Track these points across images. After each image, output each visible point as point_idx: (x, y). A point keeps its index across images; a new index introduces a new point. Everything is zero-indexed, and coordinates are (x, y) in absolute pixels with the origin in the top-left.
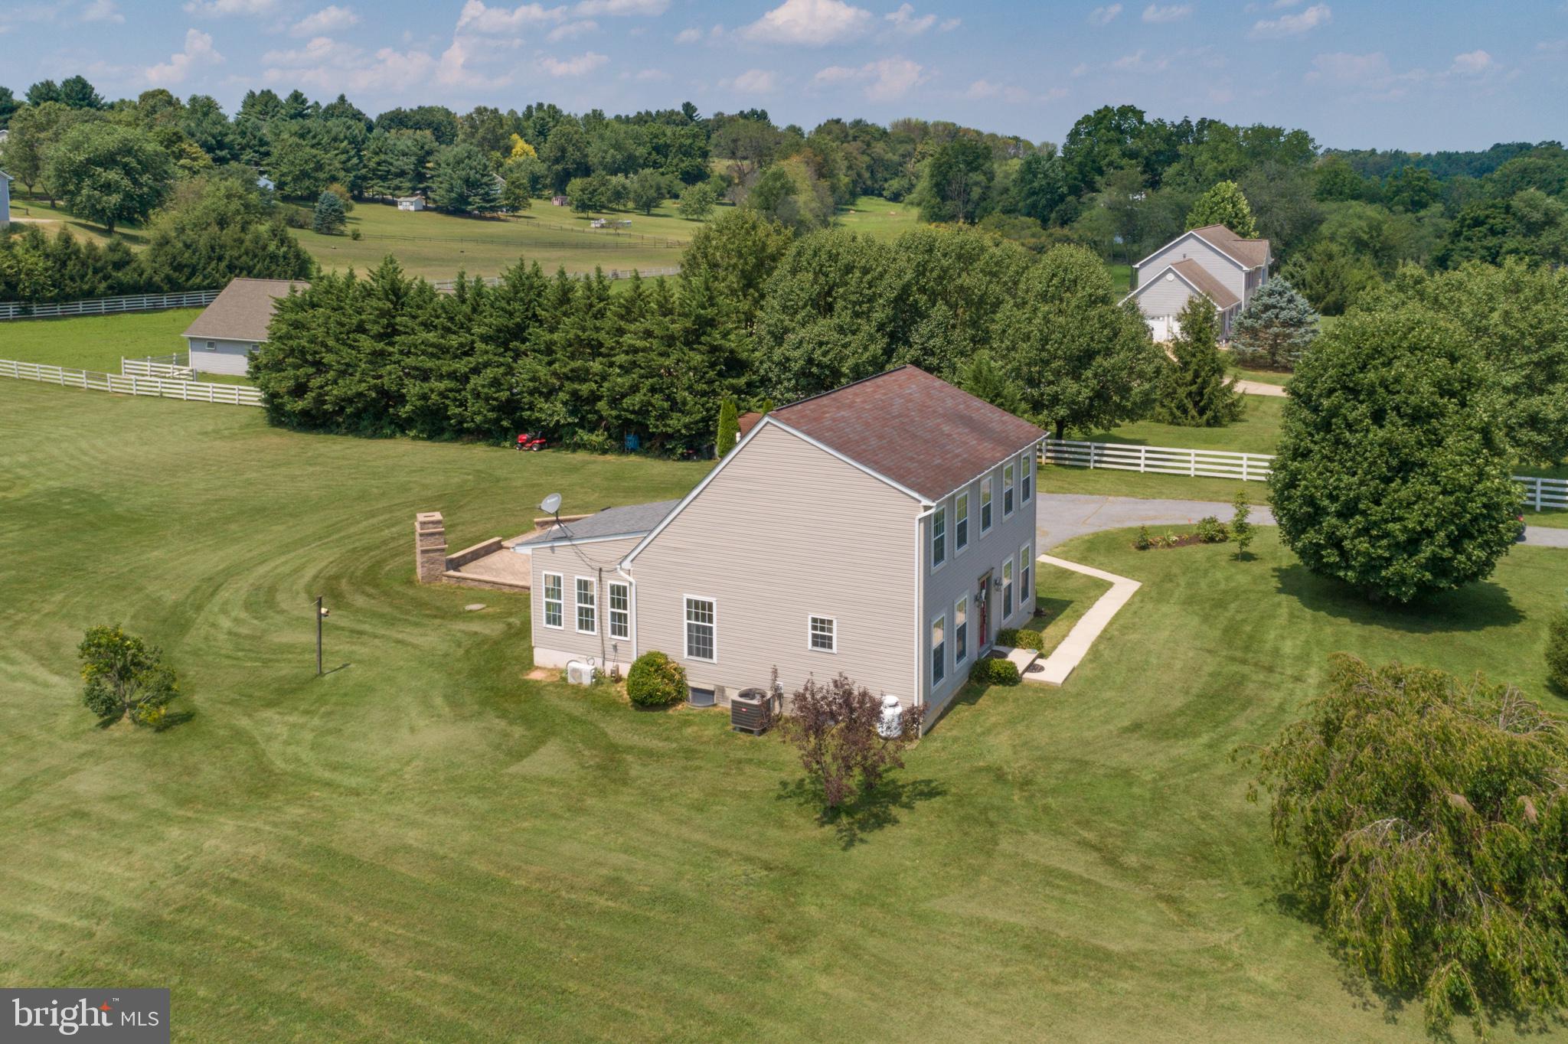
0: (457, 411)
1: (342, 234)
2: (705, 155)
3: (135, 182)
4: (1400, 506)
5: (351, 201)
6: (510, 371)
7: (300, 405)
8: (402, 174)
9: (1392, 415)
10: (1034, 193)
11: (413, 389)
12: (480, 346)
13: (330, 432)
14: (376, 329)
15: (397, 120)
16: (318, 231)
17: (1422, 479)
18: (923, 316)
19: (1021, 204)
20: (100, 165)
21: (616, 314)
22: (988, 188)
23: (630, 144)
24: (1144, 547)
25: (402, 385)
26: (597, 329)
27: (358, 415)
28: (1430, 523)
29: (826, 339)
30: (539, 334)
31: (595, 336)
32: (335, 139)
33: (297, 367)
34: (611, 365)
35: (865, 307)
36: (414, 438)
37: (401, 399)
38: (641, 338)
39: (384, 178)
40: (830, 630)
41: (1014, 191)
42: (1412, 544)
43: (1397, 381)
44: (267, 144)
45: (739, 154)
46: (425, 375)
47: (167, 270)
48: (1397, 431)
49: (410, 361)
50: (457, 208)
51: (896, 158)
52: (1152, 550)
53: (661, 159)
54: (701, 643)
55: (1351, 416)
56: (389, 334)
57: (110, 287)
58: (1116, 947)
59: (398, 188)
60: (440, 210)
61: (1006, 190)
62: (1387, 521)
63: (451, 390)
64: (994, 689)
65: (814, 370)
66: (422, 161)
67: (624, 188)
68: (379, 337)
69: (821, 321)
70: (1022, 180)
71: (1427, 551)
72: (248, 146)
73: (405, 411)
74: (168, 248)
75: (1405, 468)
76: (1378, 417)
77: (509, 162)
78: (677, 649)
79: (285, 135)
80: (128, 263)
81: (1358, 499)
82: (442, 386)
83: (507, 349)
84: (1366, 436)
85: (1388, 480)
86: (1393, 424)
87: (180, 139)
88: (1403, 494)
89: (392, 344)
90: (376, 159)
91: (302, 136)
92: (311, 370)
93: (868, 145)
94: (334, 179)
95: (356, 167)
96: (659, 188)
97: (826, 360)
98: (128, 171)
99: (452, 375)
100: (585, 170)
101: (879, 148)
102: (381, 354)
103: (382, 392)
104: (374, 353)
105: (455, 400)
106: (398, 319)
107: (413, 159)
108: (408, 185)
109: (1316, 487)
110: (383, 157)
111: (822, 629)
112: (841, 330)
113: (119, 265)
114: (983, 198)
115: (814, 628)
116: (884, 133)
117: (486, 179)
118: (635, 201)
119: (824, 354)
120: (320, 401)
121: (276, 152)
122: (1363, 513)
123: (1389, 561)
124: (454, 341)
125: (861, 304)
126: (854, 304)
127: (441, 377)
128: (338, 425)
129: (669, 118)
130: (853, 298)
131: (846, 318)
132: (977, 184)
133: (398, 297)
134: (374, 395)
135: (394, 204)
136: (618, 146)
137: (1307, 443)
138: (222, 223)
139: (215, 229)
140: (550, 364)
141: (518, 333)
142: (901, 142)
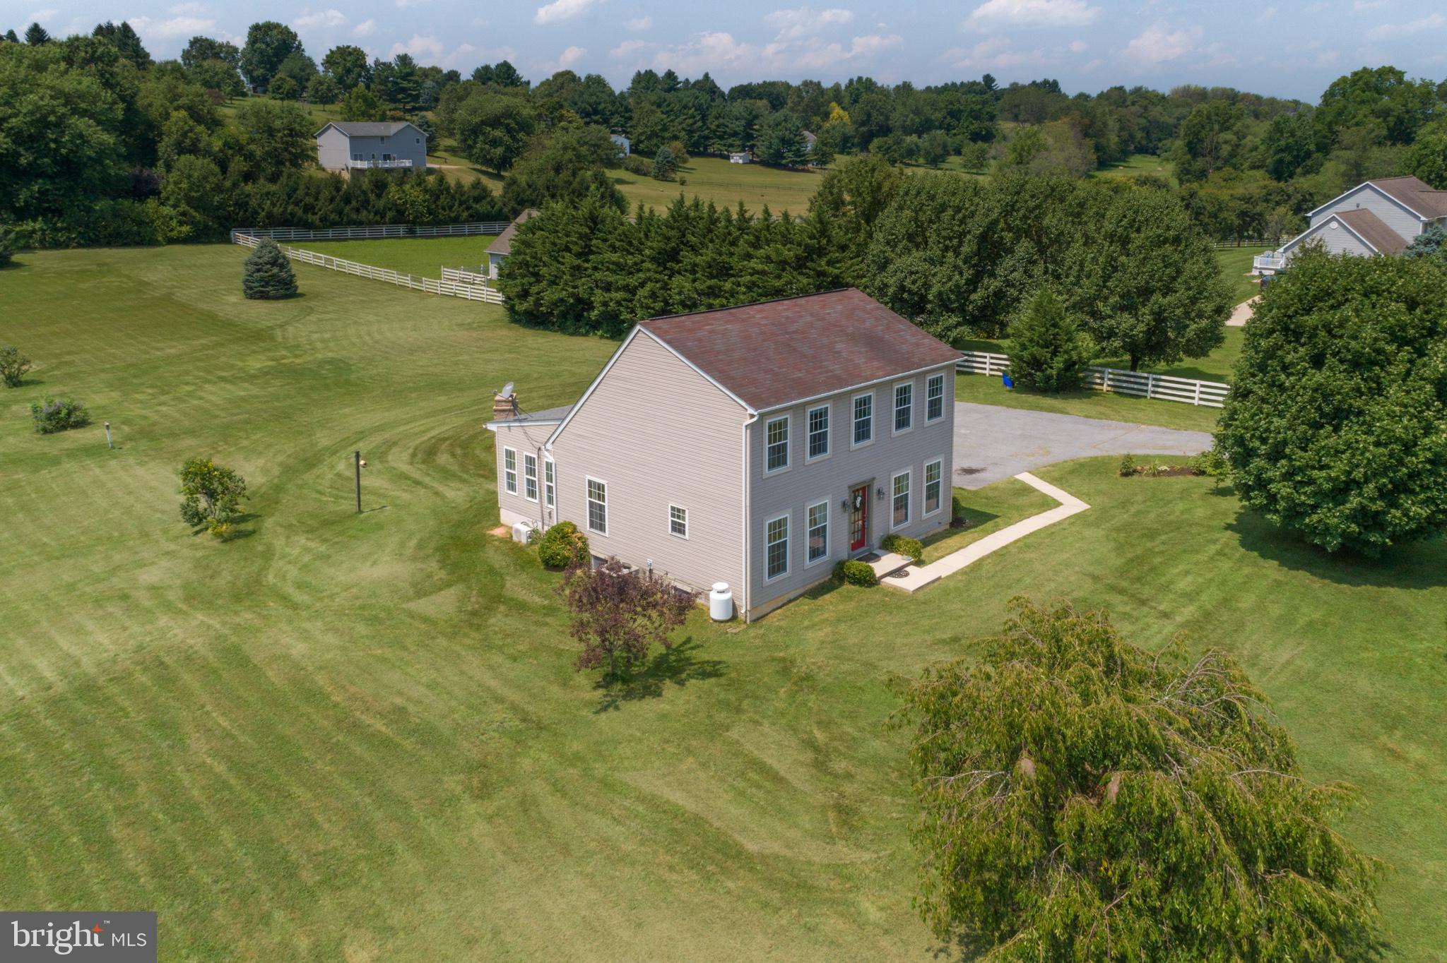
0: (629, 316)
1: (673, 181)
2: (992, 118)
3: (514, 138)
4: (1328, 454)
5: (687, 156)
6: (665, 287)
7: (525, 306)
8: (735, 134)
9: (1330, 360)
10: (1282, 151)
11: (598, 297)
12: (647, 265)
13: (546, 329)
14: (575, 249)
15: (744, 92)
16: (656, 178)
17: (1356, 428)
18: (1010, 251)
19: (1269, 161)
20: (490, 125)
21: (746, 242)
22: (1237, 146)
23: (927, 110)
24: (1127, 474)
25: (591, 294)
26: (732, 254)
27: (564, 315)
28: (1358, 474)
29: (914, 269)
30: (687, 257)
31: (728, 260)
32: (685, 107)
33: (523, 276)
34: (739, 285)
35: (955, 242)
36: (602, 337)
37: (590, 306)
38: (762, 263)
39: (721, 138)
40: (684, 519)
41: (1262, 148)
42: (1340, 492)
43: (1341, 325)
44: (631, 111)
45: (1021, 117)
46: (608, 287)
47: (513, 203)
48: (1334, 377)
49: (598, 275)
50: (774, 162)
51: (1171, 121)
52: (1135, 477)
53: (954, 123)
54: (598, 519)
55: (1288, 359)
56: (585, 253)
57: (471, 216)
58: (751, 847)
59: (731, 145)
60: (765, 163)
61: (1255, 148)
62: (1313, 468)
63: (625, 300)
64: (847, 587)
65: (905, 296)
66: (749, 124)
67: (917, 146)
68: (578, 255)
69: (915, 253)
70: (1270, 139)
71: (1354, 501)
72: (616, 112)
73: (594, 314)
74: (515, 187)
75: (1338, 417)
76: (1318, 361)
77: (827, 125)
78: (583, 523)
79: (644, 104)
80: (484, 198)
81: (1285, 442)
82: (619, 295)
83: (666, 268)
84: (1300, 379)
85: (1317, 426)
86: (1331, 369)
87: (561, 107)
88: (1332, 441)
89: (587, 261)
90: (716, 123)
91: (659, 106)
92: (533, 279)
93: (1146, 108)
94: (676, 138)
95: (700, 129)
96: (945, 146)
97: (915, 288)
98: (509, 131)
99: (626, 288)
100: (885, 130)
101: (1156, 112)
102: (578, 268)
103: (579, 300)
104: (573, 268)
105: (627, 307)
106: (594, 242)
107: (743, 122)
108: (738, 143)
109: (1246, 428)
110: (721, 121)
111: (679, 517)
112: (931, 261)
113: (477, 200)
114: (1232, 155)
115: (673, 515)
116: (1163, 98)
117: (798, 138)
118: (926, 158)
119: (914, 282)
120: (537, 304)
121: (636, 116)
122: (1289, 458)
123: (1314, 508)
124: (630, 260)
125: (951, 239)
126: (945, 238)
127: (618, 289)
128: (553, 324)
129: (970, 88)
130: (944, 233)
131: (936, 251)
132: (1226, 142)
133: (595, 223)
134: (571, 301)
135: (728, 158)
136: (917, 112)
137: (1249, 383)
138: (558, 169)
139: (552, 173)
140: (694, 281)
141: (674, 256)
142: (1177, 106)
